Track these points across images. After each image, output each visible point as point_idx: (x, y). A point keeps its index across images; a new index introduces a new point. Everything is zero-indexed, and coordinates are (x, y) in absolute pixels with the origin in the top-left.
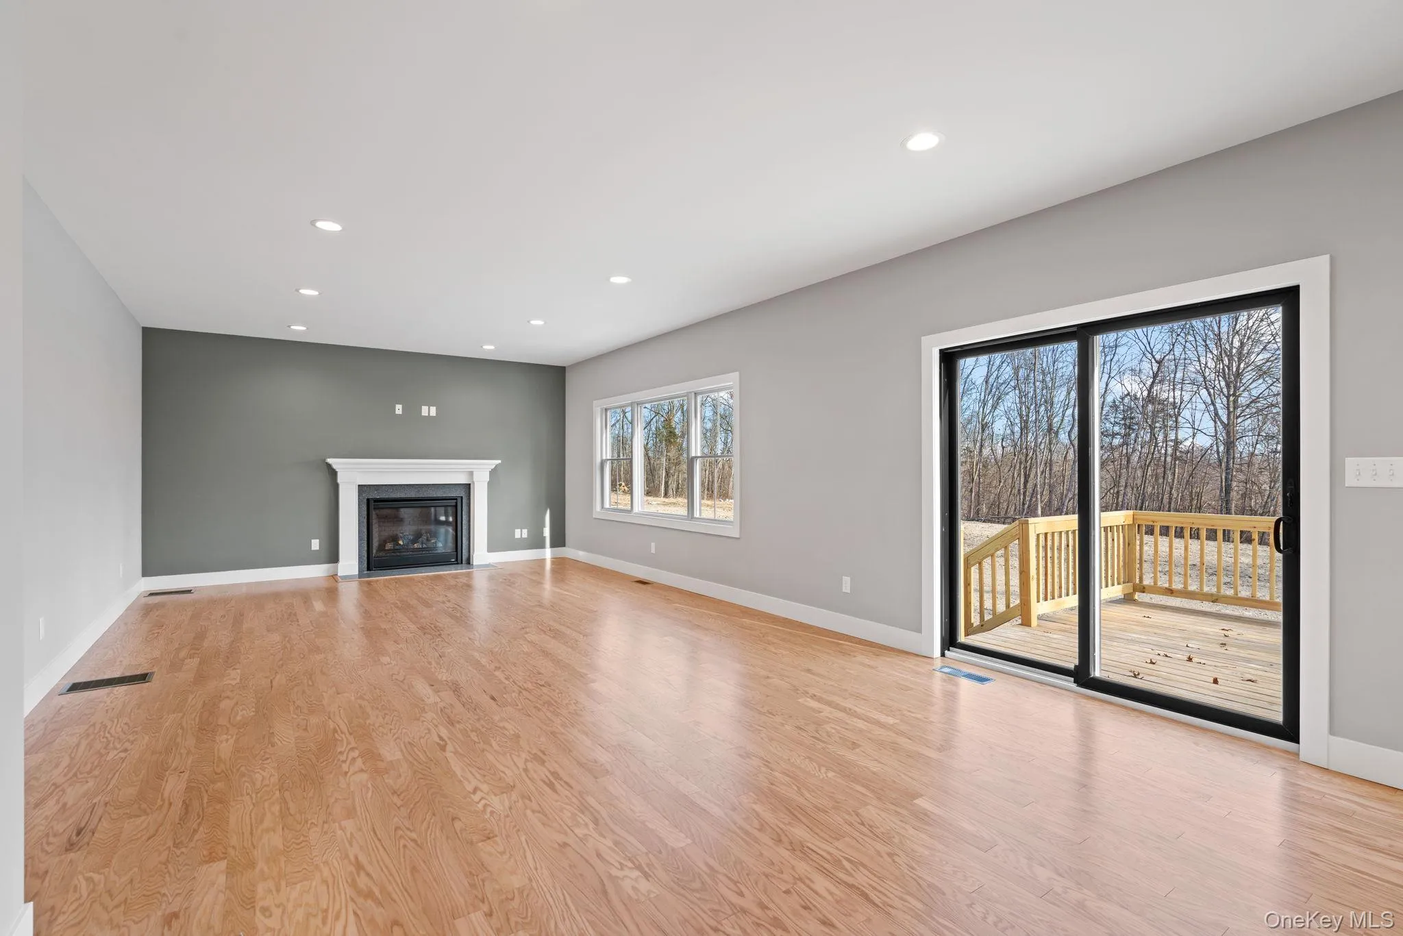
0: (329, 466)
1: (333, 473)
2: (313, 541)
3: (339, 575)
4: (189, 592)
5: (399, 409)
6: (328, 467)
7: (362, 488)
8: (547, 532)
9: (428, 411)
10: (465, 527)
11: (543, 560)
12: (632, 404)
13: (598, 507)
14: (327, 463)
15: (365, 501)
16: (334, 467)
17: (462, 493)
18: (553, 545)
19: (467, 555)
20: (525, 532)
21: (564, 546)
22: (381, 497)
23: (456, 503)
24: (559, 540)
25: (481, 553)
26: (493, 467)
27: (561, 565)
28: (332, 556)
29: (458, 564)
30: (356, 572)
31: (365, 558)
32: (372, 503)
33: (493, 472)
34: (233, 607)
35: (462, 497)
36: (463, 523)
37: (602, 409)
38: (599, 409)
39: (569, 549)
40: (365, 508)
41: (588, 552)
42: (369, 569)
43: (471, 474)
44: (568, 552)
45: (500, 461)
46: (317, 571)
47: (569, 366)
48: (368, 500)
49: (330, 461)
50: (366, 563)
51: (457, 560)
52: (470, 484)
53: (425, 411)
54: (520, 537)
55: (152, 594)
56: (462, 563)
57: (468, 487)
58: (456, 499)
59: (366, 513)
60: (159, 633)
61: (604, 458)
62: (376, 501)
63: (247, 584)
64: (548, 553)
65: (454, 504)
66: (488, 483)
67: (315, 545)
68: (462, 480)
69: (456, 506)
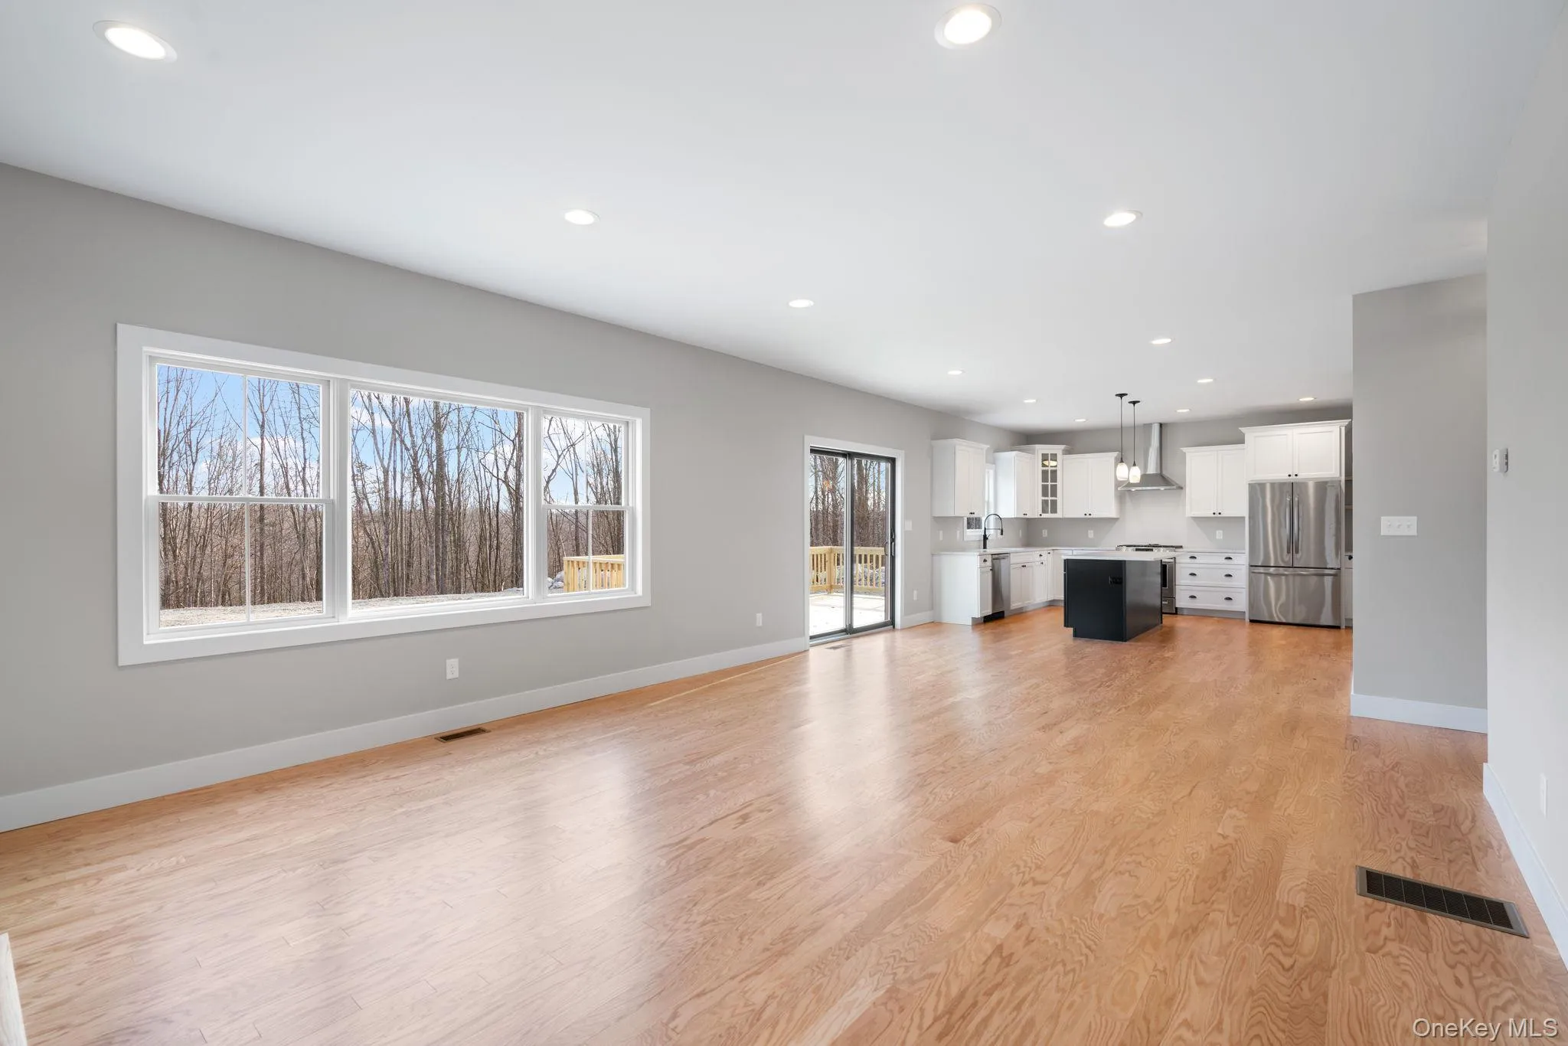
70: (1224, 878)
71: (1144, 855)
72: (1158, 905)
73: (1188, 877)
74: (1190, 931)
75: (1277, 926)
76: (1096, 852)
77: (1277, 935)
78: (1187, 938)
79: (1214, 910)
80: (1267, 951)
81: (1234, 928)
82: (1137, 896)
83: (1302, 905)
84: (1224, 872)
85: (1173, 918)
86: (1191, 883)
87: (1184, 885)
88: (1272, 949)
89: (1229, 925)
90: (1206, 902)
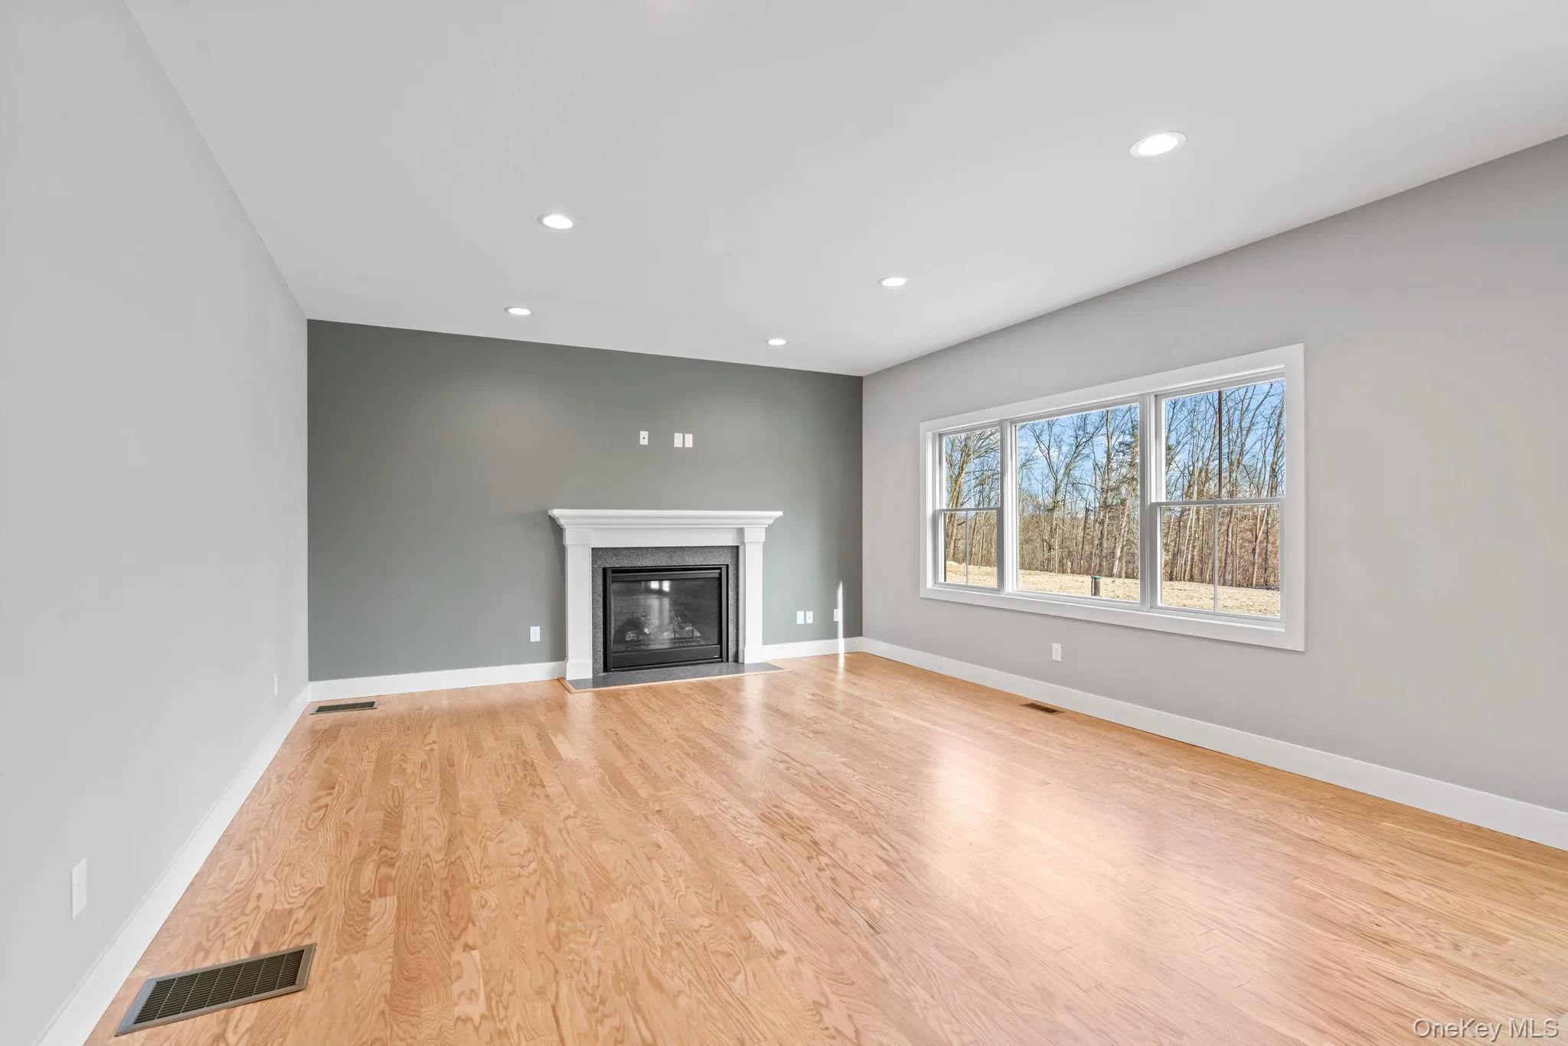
0: (553, 521)
1: (557, 530)
2: (532, 628)
3: (569, 678)
4: (370, 705)
5: (644, 438)
6: (551, 522)
7: (596, 552)
8: (839, 615)
9: (683, 440)
10: (731, 609)
11: (835, 656)
12: (1001, 424)
13: (930, 584)
14: (550, 516)
15: (601, 571)
16: (562, 522)
17: (724, 559)
18: (847, 635)
19: (735, 649)
20: (810, 614)
21: (861, 635)
22: (622, 565)
23: (720, 574)
24: (854, 627)
25: (754, 646)
26: (771, 522)
27: (858, 663)
28: (558, 650)
29: (722, 661)
30: (590, 675)
31: (601, 655)
32: (609, 574)
33: (770, 530)
34: (434, 742)
35: (727, 565)
36: (730, 602)
37: (934, 434)
38: (930, 434)
39: (866, 639)
40: (600, 581)
41: (892, 643)
42: (606, 669)
43: (741, 532)
44: (866, 644)
45: (780, 513)
46: (538, 672)
47: (869, 376)
48: (605, 570)
49: (556, 512)
50: (602, 661)
51: (721, 657)
52: (737, 547)
53: (678, 440)
54: (803, 623)
55: (322, 709)
56: (727, 661)
57: (735, 550)
58: (720, 569)
59: (601, 588)
60: (327, 806)
61: (938, 508)
62: (616, 571)
63: (449, 692)
64: (841, 645)
65: (717, 576)
66: (765, 545)
67: (535, 634)
68: (729, 540)
69: (720, 579)
70: (446, 893)
71: (525, 876)
72: (483, 844)
73: (476, 876)
74: (452, 839)
75: (393, 872)
76: (562, 857)
77: (392, 865)
78: (452, 836)
79: (443, 860)
80: (397, 853)
81: (423, 855)
82: (501, 841)
83: (373, 901)
84: (449, 899)
85: (468, 841)
86: (471, 873)
87: (475, 867)
88: (395, 854)
89: (428, 855)
90: (451, 863)
